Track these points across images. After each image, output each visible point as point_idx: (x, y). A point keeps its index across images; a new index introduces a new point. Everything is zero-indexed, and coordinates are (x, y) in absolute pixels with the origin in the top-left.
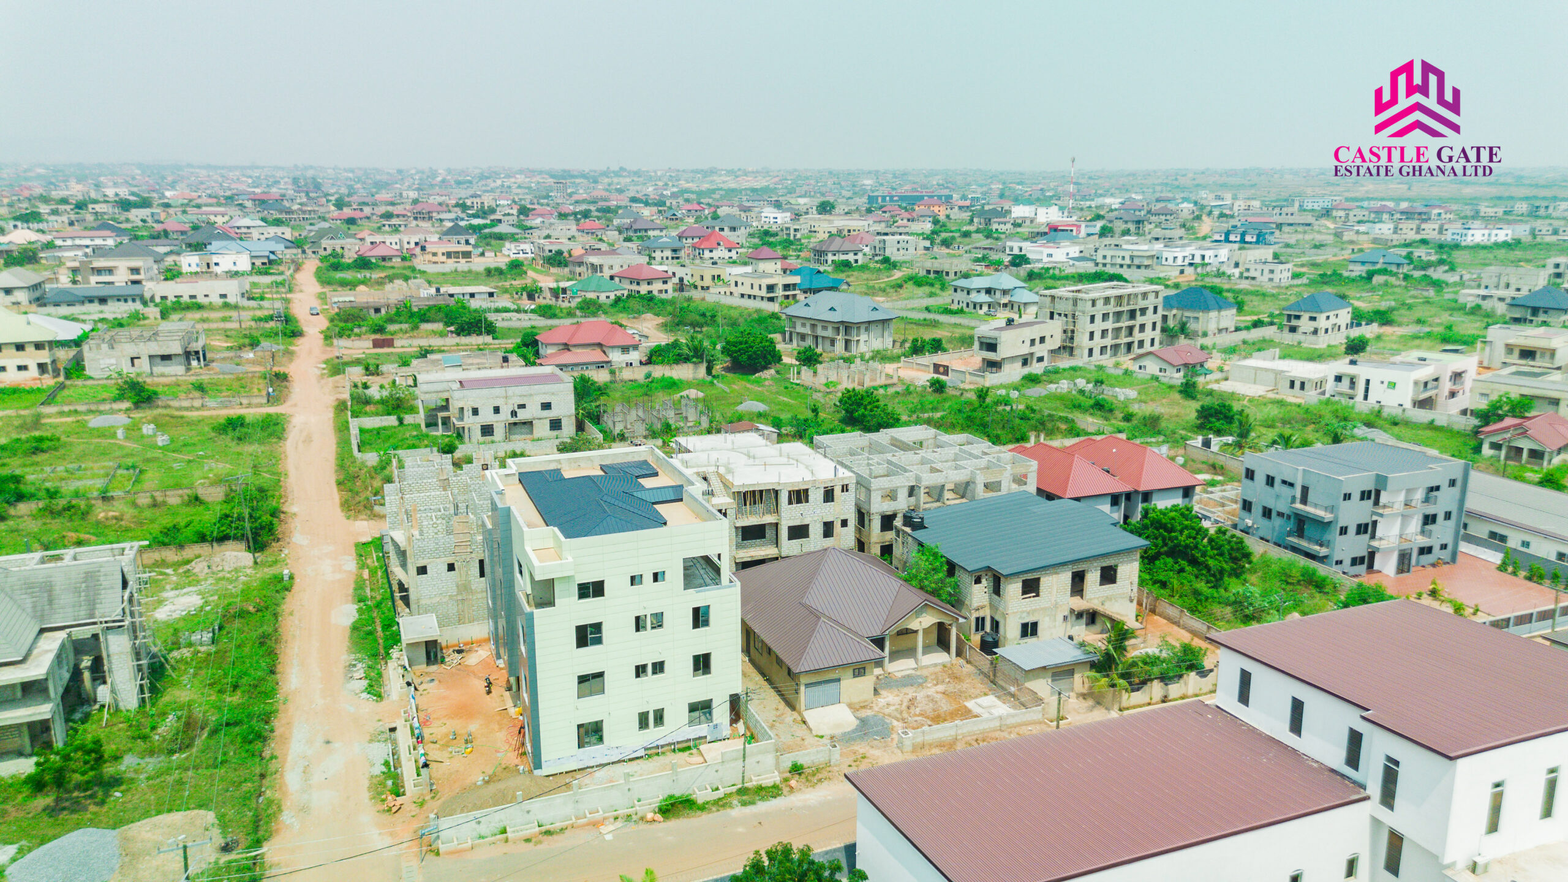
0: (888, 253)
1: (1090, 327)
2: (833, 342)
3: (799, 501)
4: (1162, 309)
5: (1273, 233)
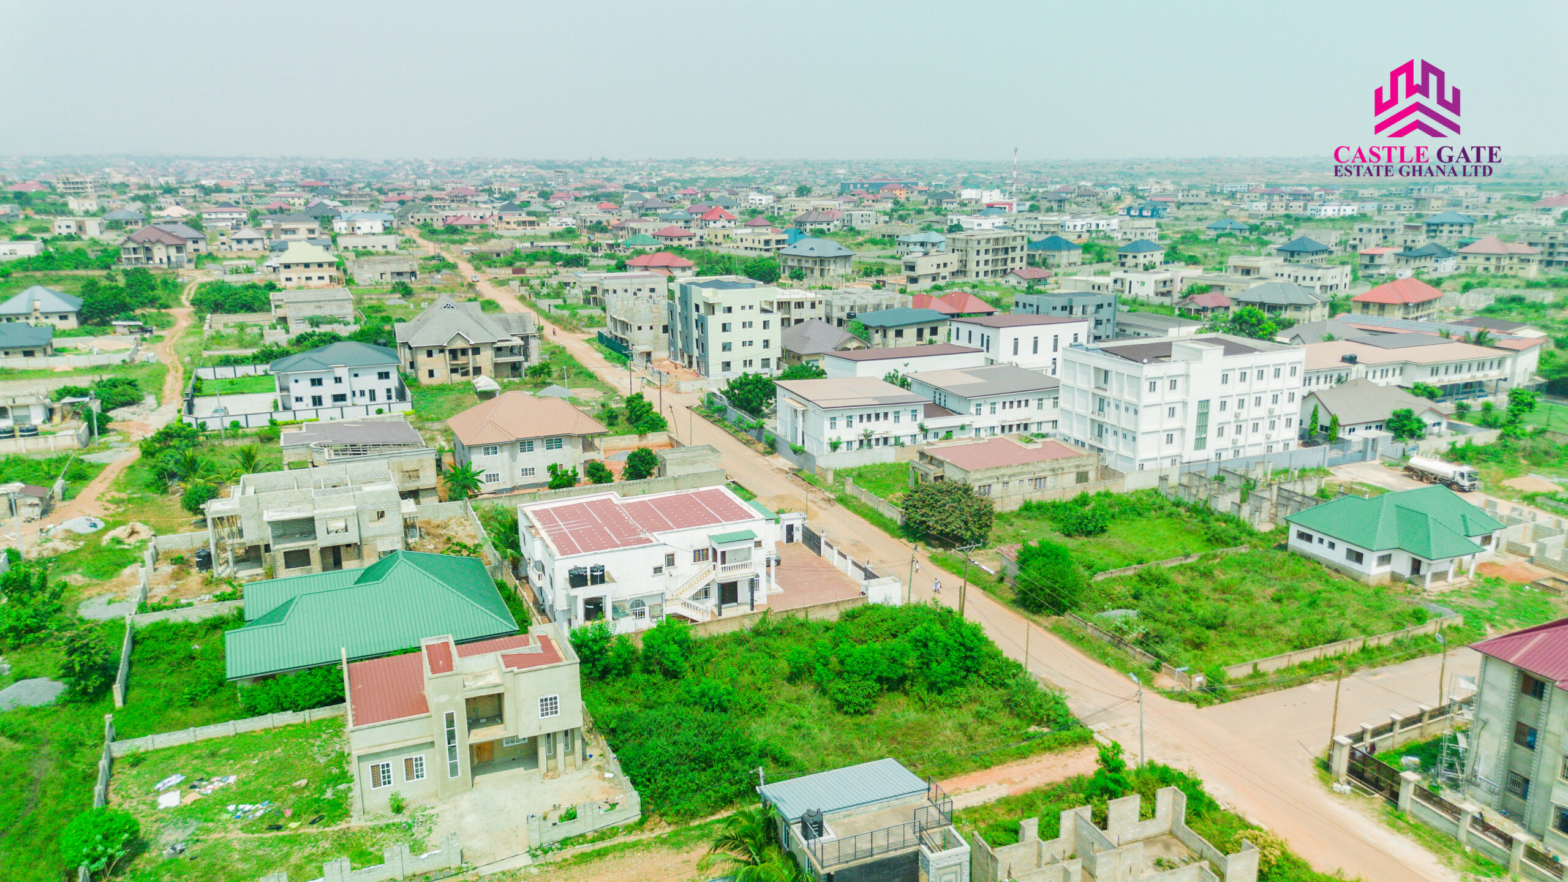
1: (977, 258)
2: (812, 271)
3: (799, 307)
4: (1029, 249)
5: (1165, 209)
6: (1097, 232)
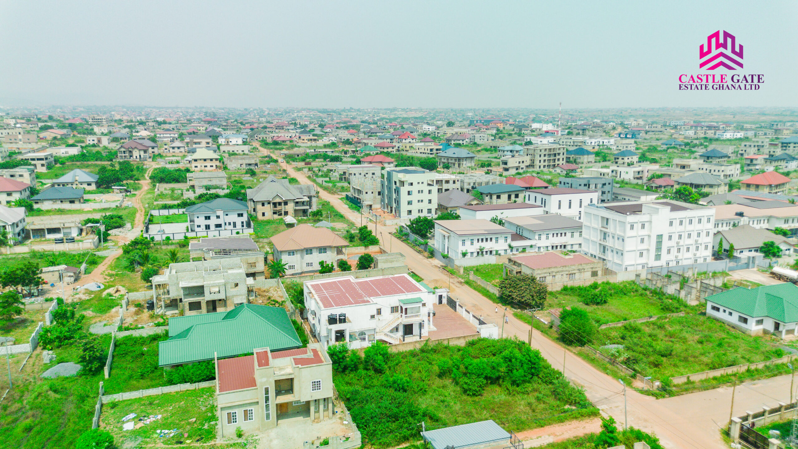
0: (476, 141)
1: (540, 159)
2: (454, 164)
3: (447, 183)
4: (567, 154)
5: (639, 134)
6: (603, 145)
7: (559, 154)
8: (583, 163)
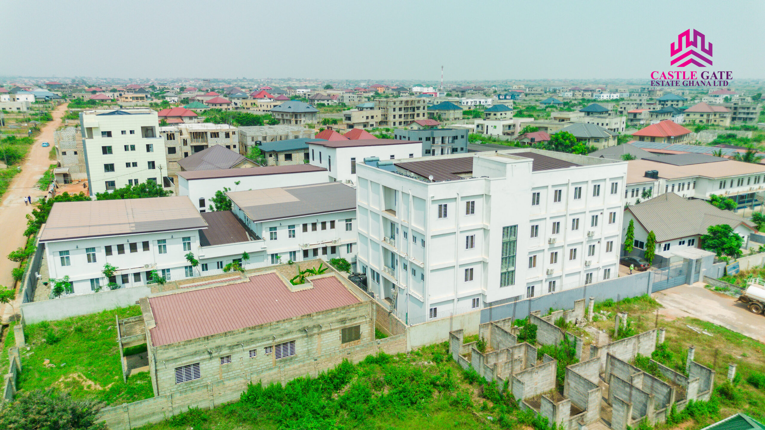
0: (345, 102)
1: (394, 113)
2: (290, 122)
3: (215, 137)
4: (428, 110)
5: (518, 95)
6: (479, 106)
7: (418, 108)
8: (448, 120)
